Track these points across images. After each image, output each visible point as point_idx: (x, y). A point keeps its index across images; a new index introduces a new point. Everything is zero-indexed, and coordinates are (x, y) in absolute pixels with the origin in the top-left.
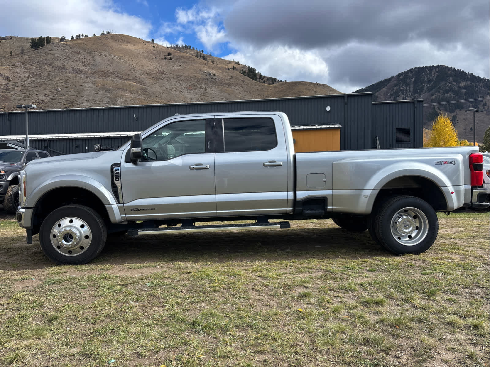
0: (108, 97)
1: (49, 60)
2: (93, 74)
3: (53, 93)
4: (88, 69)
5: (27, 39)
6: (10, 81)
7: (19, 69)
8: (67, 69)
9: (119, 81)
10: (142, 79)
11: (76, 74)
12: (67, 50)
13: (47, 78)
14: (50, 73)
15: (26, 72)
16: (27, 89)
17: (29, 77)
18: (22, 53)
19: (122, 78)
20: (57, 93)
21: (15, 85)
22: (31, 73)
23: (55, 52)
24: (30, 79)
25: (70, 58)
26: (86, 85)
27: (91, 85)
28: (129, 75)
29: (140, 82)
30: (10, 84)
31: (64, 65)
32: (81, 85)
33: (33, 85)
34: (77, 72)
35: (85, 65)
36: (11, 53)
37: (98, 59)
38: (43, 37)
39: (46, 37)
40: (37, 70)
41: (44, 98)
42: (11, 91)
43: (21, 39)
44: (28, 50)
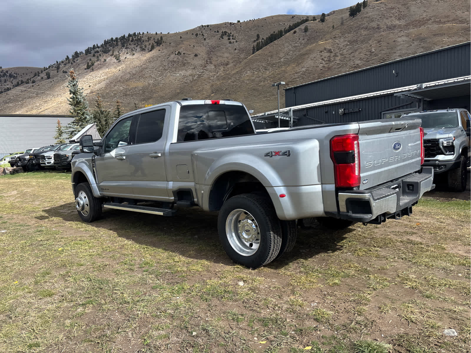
0: (422, 47)
1: (365, 24)
2: (407, 26)
3: (367, 55)
4: (402, 22)
5: (347, 9)
6: (331, 52)
7: (339, 40)
8: (381, 28)
9: (436, 26)
10: (465, 17)
11: (389, 31)
12: (382, 9)
13: (362, 42)
14: (365, 36)
15: (345, 41)
16: (345, 57)
17: (347, 45)
18: (342, 24)
19: (440, 22)
20: (371, 55)
21: (336, 56)
22: (349, 41)
23: (371, 14)
24: (348, 47)
25: (384, 16)
26: (399, 39)
27: (404, 38)
28: (448, 17)
29: (461, 22)
30: (332, 55)
31: (378, 25)
32: (394, 41)
33: (351, 51)
34: (391, 28)
35: (399, 19)
36: (333, 27)
37: (413, 9)
38: (360, 3)
39: (362, 2)
40: (354, 36)
41: (359, 61)
42: (333, 61)
43: (341, 11)
44: (347, 20)
